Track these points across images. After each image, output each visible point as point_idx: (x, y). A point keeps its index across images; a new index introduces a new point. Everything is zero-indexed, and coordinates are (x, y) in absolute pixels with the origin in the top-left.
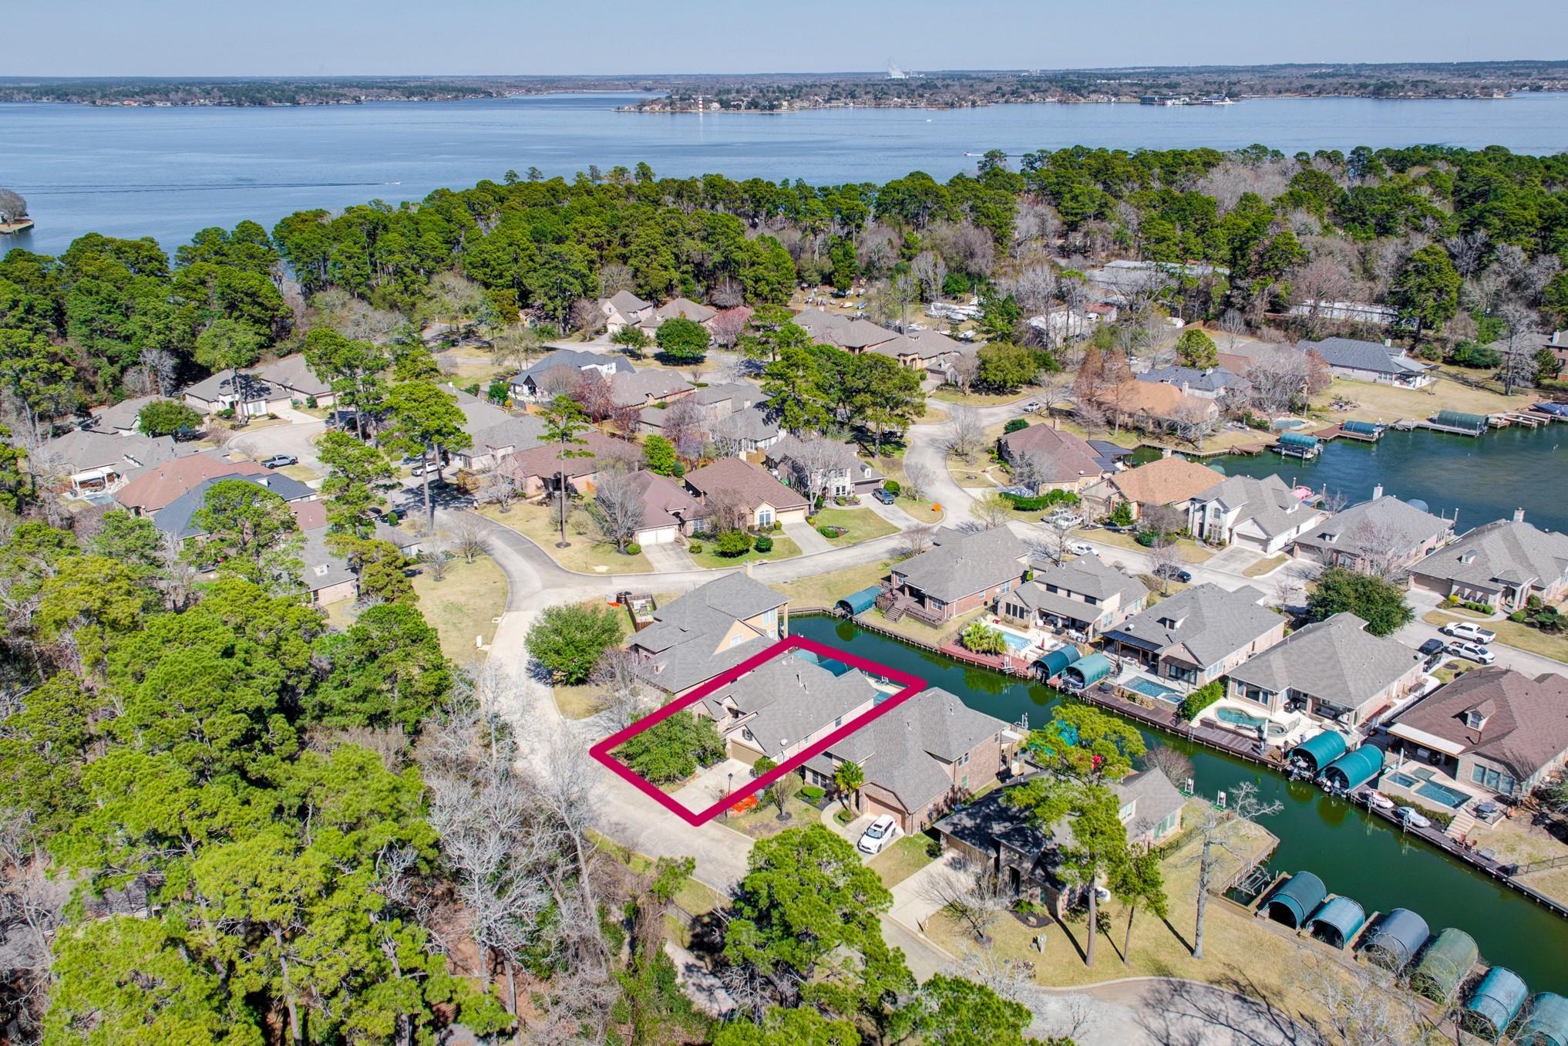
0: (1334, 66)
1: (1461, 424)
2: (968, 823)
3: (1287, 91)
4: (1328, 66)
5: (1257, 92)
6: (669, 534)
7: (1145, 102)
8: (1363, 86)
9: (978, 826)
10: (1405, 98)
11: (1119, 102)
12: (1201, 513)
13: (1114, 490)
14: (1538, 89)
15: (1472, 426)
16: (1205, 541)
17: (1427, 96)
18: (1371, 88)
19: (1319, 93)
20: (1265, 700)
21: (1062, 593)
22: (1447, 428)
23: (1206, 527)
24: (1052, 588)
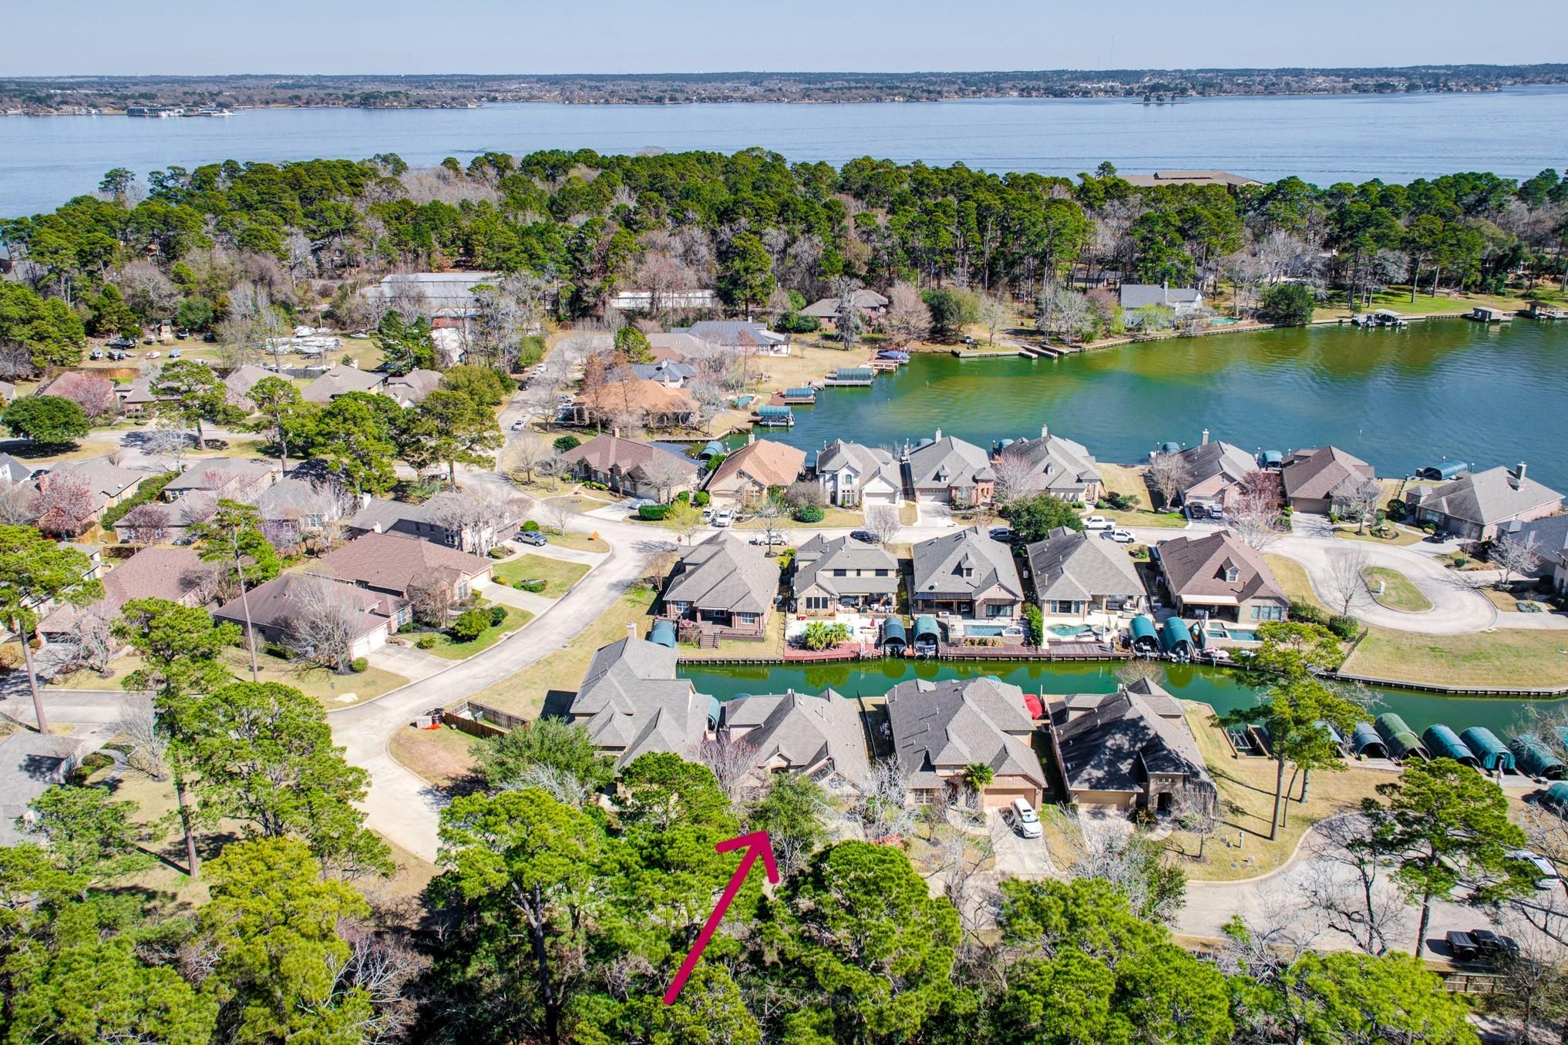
0: (292, 77)
1: (858, 377)
2: (1100, 774)
3: (275, 101)
4: (286, 77)
5: (244, 103)
6: (379, 636)
7: (132, 113)
8: (346, 97)
9: (1108, 773)
10: (391, 108)
11: (100, 114)
12: (831, 483)
13: (746, 479)
14: (494, 99)
15: (869, 377)
16: (842, 506)
17: (410, 106)
18: (358, 99)
19: (308, 103)
20: (1077, 611)
21: (851, 575)
22: (848, 382)
23: (840, 495)
24: (841, 572)
